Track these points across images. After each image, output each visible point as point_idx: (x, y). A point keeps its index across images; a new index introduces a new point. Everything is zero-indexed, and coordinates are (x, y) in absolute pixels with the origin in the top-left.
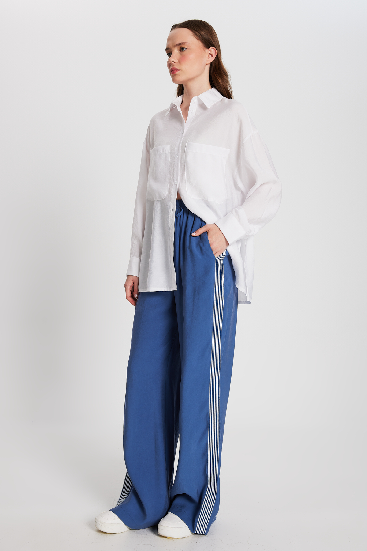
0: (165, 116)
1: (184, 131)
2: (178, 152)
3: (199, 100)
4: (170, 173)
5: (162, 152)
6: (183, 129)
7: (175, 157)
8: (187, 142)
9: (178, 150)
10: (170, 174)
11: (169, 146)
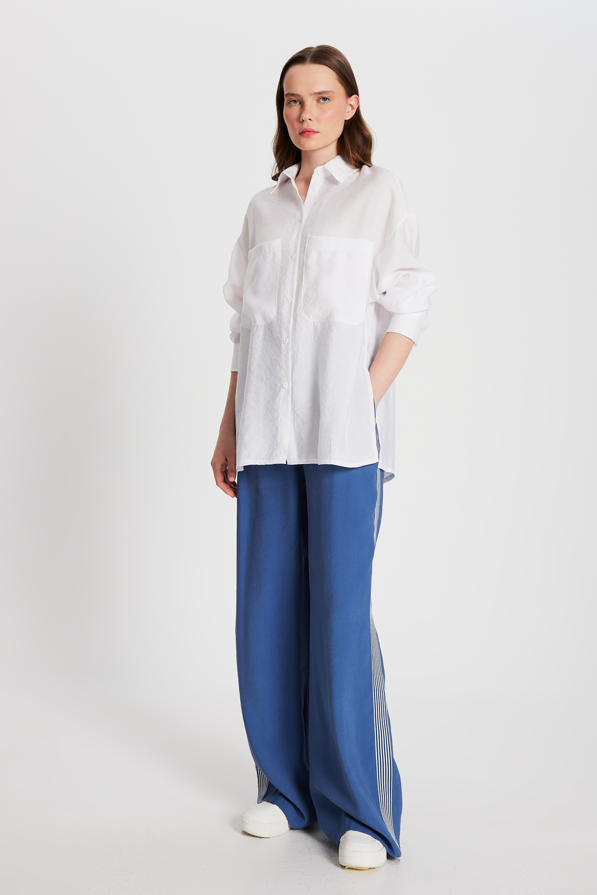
0: (271, 193)
1: (302, 218)
2: (296, 251)
3: (325, 170)
4: (279, 283)
5: (267, 250)
6: (302, 215)
7: (290, 258)
8: (309, 235)
9: (296, 247)
10: (280, 285)
11: (279, 240)
